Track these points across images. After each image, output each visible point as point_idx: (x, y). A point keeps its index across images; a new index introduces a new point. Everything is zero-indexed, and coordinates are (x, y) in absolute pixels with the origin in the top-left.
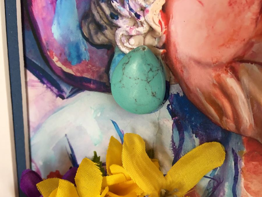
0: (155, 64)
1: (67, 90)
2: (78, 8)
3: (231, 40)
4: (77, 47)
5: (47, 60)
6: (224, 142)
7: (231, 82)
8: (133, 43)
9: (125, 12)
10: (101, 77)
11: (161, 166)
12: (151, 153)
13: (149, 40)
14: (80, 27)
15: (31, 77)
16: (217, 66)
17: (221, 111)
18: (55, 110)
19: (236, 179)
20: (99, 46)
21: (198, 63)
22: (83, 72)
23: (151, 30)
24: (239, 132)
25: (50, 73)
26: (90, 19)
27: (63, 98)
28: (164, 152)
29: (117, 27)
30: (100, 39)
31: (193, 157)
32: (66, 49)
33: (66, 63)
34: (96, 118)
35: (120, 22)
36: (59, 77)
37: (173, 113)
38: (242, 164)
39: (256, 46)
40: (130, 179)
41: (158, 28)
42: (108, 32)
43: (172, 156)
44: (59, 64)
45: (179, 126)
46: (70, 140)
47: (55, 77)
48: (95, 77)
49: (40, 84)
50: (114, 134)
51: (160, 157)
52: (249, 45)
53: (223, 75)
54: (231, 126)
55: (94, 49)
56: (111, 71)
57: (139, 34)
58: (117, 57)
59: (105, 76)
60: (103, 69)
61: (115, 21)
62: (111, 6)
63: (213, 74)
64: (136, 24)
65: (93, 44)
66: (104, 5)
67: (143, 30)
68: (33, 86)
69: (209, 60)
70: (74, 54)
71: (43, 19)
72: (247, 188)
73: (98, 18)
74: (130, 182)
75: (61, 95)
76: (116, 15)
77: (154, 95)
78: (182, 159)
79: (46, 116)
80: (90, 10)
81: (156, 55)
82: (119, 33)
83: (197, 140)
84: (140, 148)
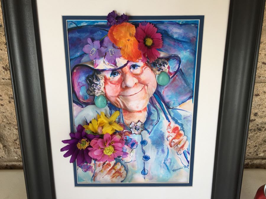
0: (104, 98)
1: (84, 106)
2: (86, 88)
3: (117, 92)
4: (86, 96)
5: (78, 100)
6: (119, 110)
7: (118, 99)
8: (99, 94)
9: (97, 88)
10: (92, 102)
11: (107, 118)
12: (106, 116)
13: (102, 93)
14: (87, 92)
15: (74, 104)
16: (115, 97)
17: (117, 105)
18: (81, 111)
19: (123, 117)
20: (91, 96)
21: (112, 96)
22: (88, 101)
23: (102, 91)
24: (121, 108)
25: (79, 102)
26: (89, 90)
27: (83, 108)
28: (108, 115)
29: (95, 91)
30: (91, 94)
31: (114, 115)
32: (84, 97)
33: (83, 100)
34: (92, 111)
35: (96, 90)
36: (82, 103)
37: (109, 107)
38: (123, 114)
39: (121, 93)
40: (103, 121)
41: (103, 91)
42: (93, 93)
43: (110, 115)
44: (82, 100)
45: (110, 109)
46: (86, 118)
47: (81, 103)
48: (91, 102)
49: (77, 106)
50: (96, 114)
51: (107, 116)
52: (120, 93)
53: (117, 98)
54: (120, 107)
55: (90, 96)
56: (95, 100)
57: (100, 92)
58: (96, 97)
59: (93, 101)
60: (93, 100)
61: (94, 90)
62: (93, 88)
63: (115, 98)
64: (99, 91)
65: (90, 95)
66: (92, 88)
67: (101, 91)
68: (75, 106)
69: (114, 96)
70: (86, 98)
71: (78, 91)
72: (125, 119)
73: (91, 90)
74: (103, 122)
75: (83, 107)
76: (95, 89)
77: (105, 104)
78: (112, 115)
79: (79, 113)
80: (89, 89)
81: (104, 96)
82: (96, 92)
83: (114, 111)
84: (104, 115)
